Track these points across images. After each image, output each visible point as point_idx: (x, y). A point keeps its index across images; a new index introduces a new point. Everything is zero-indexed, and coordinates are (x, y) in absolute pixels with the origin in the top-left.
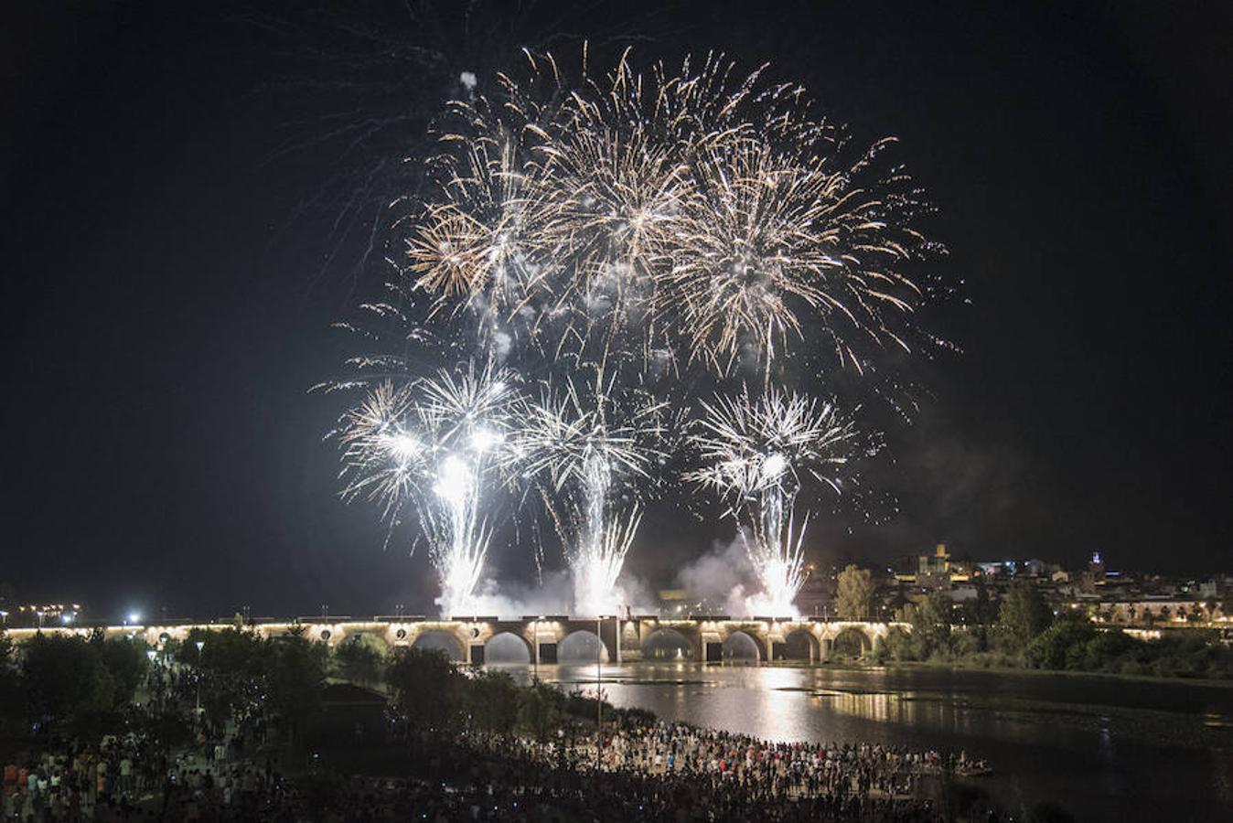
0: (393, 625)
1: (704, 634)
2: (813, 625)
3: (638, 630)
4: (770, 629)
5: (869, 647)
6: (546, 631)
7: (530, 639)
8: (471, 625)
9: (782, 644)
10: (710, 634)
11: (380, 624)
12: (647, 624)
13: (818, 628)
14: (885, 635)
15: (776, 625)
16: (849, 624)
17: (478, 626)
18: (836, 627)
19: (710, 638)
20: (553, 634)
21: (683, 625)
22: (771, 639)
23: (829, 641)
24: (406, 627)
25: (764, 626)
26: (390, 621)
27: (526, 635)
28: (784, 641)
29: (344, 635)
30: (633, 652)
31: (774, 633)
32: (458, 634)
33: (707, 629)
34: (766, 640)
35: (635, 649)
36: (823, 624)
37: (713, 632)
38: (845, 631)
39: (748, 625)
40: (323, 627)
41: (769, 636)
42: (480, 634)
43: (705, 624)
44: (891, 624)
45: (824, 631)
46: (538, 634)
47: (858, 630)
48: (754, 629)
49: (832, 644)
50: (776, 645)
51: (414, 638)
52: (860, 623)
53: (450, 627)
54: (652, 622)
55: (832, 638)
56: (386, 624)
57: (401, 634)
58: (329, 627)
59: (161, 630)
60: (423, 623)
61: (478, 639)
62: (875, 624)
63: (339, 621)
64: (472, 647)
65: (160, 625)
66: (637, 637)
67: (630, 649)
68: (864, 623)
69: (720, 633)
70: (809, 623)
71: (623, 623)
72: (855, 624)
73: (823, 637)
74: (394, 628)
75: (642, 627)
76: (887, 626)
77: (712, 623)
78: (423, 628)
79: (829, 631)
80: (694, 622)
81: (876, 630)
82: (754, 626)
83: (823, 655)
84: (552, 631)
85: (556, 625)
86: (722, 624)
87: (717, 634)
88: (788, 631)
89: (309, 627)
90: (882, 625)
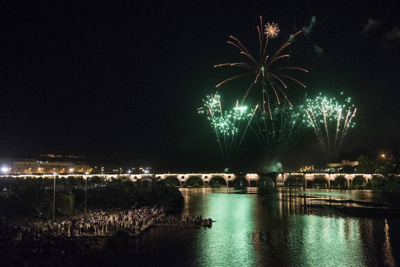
0: (203, 174)
1: (306, 178)
2: (345, 175)
3: (283, 176)
4: (330, 176)
5: (365, 182)
6: (253, 176)
7: (247, 179)
8: (228, 175)
9: (333, 181)
10: (308, 178)
11: (199, 174)
12: (286, 175)
13: (347, 176)
14: (371, 178)
15: (331, 175)
16: (358, 174)
17: (230, 175)
18: (353, 176)
19: (308, 179)
20: (255, 178)
21: (299, 175)
22: (329, 179)
23: (350, 180)
24: (207, 175)
25: (327, 175)
26: (203, 173)
27: (246, 178)
28: (334, 180)
29: (188, 178)
30: (281, 183)
31: (331, 177)
32: (224, 178)
33: (307, 176)
34: (328, 180)
35: (282, 182)
36: (349, 174)
37: (310, 177)
38: (357, 177)
39: (322, 175)
40: (182, 175)
41: (329, 178)
42: (232, 177)
43: (306, 175)
44: (373, 174)
45: (349, 177)
46: (250, 178)
47: (361, 176)
48: (324, 176)
49: (352, 181)
50: (331, 181)
51: (210, 179)
52: (362, 174)
53: (222, 175)
54: (288, 174)
55: (352, 179)
56: (201, 174)
57: (206, 177)
58: (184, 175)
59: (134, 175)
60: (213, 174)
61: (230, 179)
62: (367, 175)
63: (187, 173)
64: (228, 181)
65: (134, 174)
66: (283, 179)
67: (280, 182)
68: (363, 174)
69: (312, 177)
70: (343, 174)
71: (278, 174)
72: (360, 174)
73: (348, 179)
74: (204, 175)
75: (284, 175)
76: (372, 175)
77: (309, 174)
78: (213, 175)
79: (351, 177)
80: (302, 174)
81: (368, 176)
82: (324, 175)
83: (348, 185)
84: (255, 176)
85: (256, 175)
86: (312, 175)
87: (311, 178)
88: (336, 177)
89: (177, 175)
90: (370, 175)
